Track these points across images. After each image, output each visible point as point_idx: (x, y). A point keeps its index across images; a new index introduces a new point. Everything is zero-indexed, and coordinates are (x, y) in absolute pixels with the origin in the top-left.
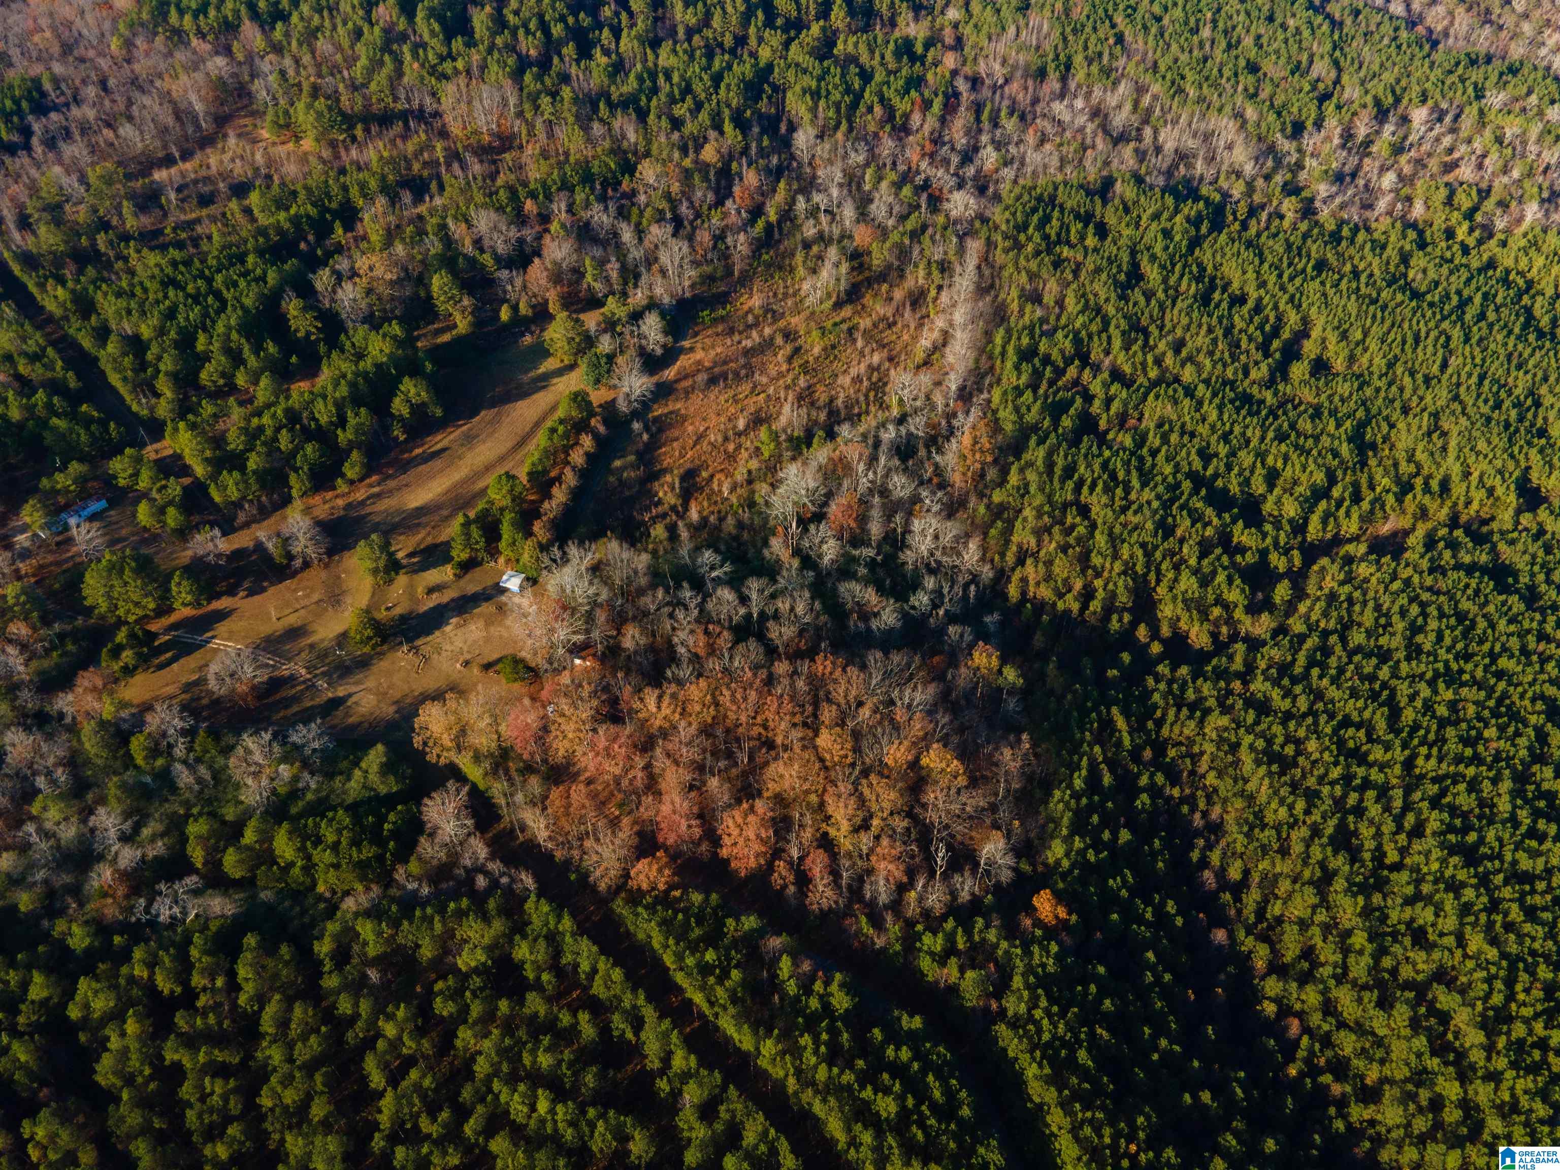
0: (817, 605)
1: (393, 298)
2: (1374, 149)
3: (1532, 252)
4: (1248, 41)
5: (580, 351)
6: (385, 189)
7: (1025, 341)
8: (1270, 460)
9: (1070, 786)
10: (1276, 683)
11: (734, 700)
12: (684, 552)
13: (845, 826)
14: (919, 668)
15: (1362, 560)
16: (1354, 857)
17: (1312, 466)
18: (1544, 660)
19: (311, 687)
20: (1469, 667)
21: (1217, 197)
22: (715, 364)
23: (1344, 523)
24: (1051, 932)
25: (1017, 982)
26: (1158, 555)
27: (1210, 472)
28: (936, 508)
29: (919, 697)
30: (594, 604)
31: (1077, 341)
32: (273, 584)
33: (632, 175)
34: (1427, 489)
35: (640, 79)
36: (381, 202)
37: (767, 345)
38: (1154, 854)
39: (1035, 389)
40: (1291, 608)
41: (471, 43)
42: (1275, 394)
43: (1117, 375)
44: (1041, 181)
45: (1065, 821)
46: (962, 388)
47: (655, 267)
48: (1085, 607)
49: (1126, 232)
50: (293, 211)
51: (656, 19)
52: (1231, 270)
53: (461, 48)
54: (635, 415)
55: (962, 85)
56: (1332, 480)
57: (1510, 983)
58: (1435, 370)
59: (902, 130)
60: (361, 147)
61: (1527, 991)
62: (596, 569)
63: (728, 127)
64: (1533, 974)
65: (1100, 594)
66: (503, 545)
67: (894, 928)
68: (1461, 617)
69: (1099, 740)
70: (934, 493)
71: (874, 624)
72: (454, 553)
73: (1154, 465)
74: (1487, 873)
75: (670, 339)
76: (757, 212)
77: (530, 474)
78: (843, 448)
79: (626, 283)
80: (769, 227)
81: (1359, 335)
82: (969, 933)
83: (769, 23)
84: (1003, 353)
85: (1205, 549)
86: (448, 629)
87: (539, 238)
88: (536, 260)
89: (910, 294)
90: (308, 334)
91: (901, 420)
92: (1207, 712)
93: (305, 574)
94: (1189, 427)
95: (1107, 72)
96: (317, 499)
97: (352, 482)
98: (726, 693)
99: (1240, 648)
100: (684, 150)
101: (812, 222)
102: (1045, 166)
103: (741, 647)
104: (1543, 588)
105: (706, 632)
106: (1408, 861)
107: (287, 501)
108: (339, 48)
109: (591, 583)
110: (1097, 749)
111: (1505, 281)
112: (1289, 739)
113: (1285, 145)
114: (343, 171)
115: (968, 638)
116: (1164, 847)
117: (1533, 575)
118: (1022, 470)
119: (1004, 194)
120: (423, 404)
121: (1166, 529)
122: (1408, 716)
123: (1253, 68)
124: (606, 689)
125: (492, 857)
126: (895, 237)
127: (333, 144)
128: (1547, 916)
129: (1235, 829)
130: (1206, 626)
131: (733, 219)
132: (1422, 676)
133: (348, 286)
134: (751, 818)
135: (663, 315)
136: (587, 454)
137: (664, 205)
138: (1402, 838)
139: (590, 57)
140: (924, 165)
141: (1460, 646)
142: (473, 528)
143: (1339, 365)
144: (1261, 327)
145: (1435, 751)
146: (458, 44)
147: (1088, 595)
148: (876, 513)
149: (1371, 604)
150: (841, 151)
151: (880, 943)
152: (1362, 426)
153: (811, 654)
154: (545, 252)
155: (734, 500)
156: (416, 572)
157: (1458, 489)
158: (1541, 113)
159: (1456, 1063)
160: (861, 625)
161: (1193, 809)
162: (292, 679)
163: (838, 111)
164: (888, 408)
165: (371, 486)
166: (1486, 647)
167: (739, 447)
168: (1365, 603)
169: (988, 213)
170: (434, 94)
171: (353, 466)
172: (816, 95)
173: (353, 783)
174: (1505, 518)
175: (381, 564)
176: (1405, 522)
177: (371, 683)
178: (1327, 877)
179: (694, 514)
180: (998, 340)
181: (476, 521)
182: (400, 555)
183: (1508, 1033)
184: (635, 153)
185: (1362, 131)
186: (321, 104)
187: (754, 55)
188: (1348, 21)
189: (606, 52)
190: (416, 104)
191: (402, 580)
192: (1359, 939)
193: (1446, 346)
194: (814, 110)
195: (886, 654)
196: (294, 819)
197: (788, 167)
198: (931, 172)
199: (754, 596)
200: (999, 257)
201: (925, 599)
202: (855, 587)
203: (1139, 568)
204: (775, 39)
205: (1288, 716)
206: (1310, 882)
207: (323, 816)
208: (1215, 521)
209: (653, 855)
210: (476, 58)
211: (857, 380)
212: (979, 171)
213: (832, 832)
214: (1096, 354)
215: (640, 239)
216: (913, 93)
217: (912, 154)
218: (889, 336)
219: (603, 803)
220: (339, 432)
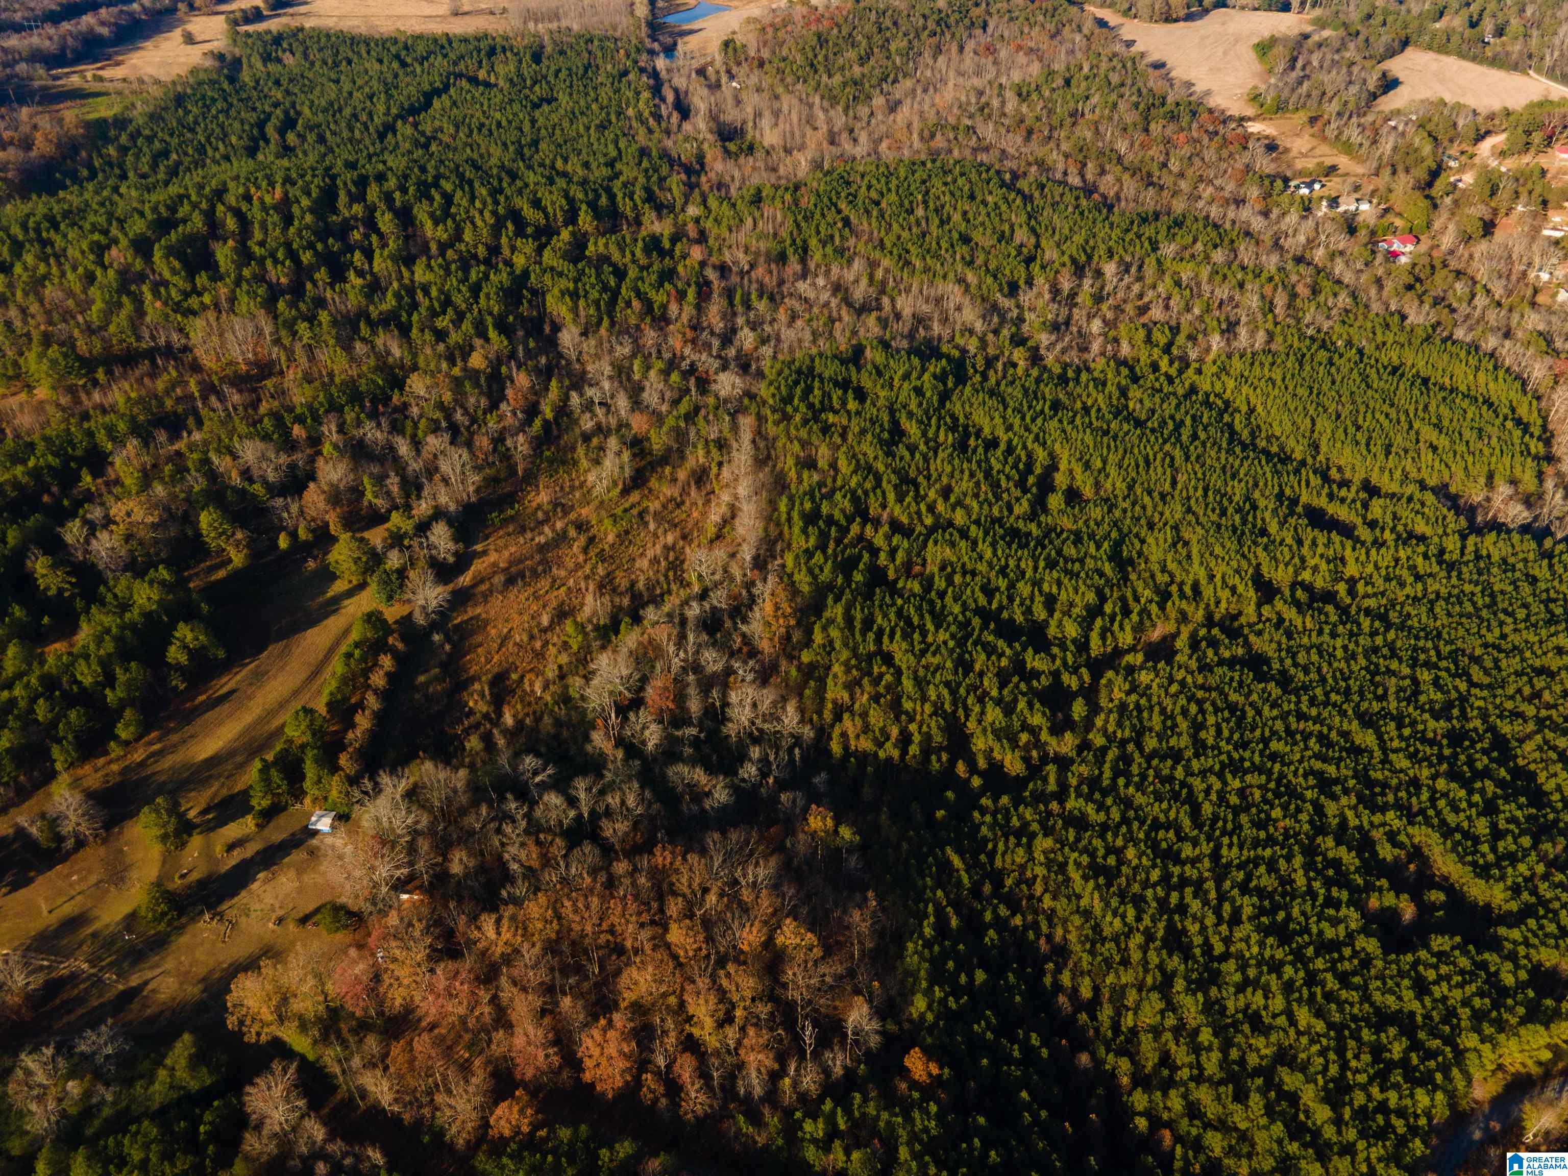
0: (648, 794)
1: (156, 541)
2: (1079, 300)
3: (1224, 377)
4: (957, 217)
5: (368, 570)
6: (136, 429)
7: (808, 506)
8: (1046, 587)
9: (921, 935)
10: (1089, 798)
11: (576, 911)
12: (503, 760)
13: (709, 1023)
14: (757, 843)
15: (1142, 668)
16: (1187, 955)
17: (1083, 588)
18: (1306, 737)
19: (98, 982)
20: (1247, 754)
21: (957, 354)
22: (511, 563)
23: (1120, 635)
24: (928, 1091)
25: (903, 1153)
26: (962, 691)
27: (994, 606)
28: (750, 677)
29: (762, 872)
30: (415, 833)
31: (855, 500)
32: (41, 872)
33: (401, 388)
34: (1182, 595)
35: (397, 295)
36: (133, 444)
37: (561, 538)
38: (1010, 988)
39: (824, 552)
40: (1088, 723)
41: (216, 276)
42: (1039, 525)
43: (896, 527)
44: (798, 355)
45: (923, 973)
46: (756, 558)
47: (437, 477)
48: (904, 752)
49: (882, 394)
50: (31, 464)
51: (407, 238)
52: (980, 418)
53: (207, 283)
54: (434, 626)
55: (711, 274)
56: (1102, 599)
57: (1341, 1051)
58: (1167, 487)
59: (662, 320)
60: (104, 390)
61: (1357, 1057)
62: (411, 794)
63: (492, 334)
64: (1359, 1039)
65: (917, 738)
66: (307, 784)
67: (773, 1121)
68: (1232, 708)
69: (939, 884)
70: (745, 663)
71: (707, 804)
72: (254, 802)
73: (944, 607)
74: (1300, 948)
75: (461, 545)
76: (532, 411)
77: (329, 705)
78: (650, 631)
79: (408, 496)
80: (546, 424)
81: (1099, 464)
82: (848, 1112)
83: (520, 232)
84: (789, 520)
85: (1003, 679)
86: (255, 886)
87: (312, 460)
88: (312, 485)
89: (693, 472)
90: (61, 591)
91: (703, 596)
92: (1032, 836)
93: (81, 854)
94: (969, 566)
95: (840, 252)
96: (87, 768)
97: (127, 743)
98: (567, 904)
99: (1051, 768)
100: (452, 362)
101: (588, 415)
102: (800, 341)
103: (576, 852)
104: (1292, 671)
105: (538, 843)
106: (1233, 949)
107: (52, 775)
108: (70, 294)
109: (409, 812)
110: (939, 893)
111: (1207, 404)
112: (1109, 850)
113: (1006, 303)
114: (85, 417)
115: (800, 803)
116: (1018, 978)
117: (1282, 661)
118: (824, 628)
119: (767, 371)
120: (203, 647)
121: (964, 665)
122: (1207, 809)
123: (966, 239)
124: (438, 923)
125: (331, 1137)
126: (670, 422)
127: (72, 390)
128: (1357, 980)
129: (1078, 948)
130: (1017, 753)
131: (509, 420)
132: (1211, 770)
133: (103, 536)
134: (611, 1034)
135: (450, 523)
136: (388, 674)
137: (438, 415)
138: (1224, 928)
139: (345, 280)
140: (687, 351)
141: (1236, 736)
142: (274, 772)
143: (1088, 492)
144: (1015, 466)
145: (1235, 839)
146: (202, 279)
147: (905, 740)
148: (692, 691)
149: (1157, 709)
150: (606, 345)
151: (761, 1140)
152: (1117, 545)
153: (647, 847)
154: (320, 475)
155: (548, 698)
156: (212, 829)
157: (1207, 592)
158: (1207, 257)
159: (1312, 1144)
160: (695, 808)
161: (1038, 934)
162: (74, 977)
163: (598, 308)
164: (689, 585)
165: (151, 743)
166: (1258, 733)
167: (546, 644)
168: (1151, 708)
169: (754, 390)
170: (181, 330)
171: (127, 725)
172: (574, 295)
173: (157, 1086)
174: (1250, 611)
175: (171, 828)
176: (1171, 627)
177: (169, 964)
178: (1168, 979)
179: (508, 720)
180: (783, 507)
181: (275, 763)
182: (192, 814)
183: (1351, 1103)
184: (402, 367)
185: (1066, 285)
186: (54, 351)
187: (509, 263)
188: (1037, 194)
189: (360, 274)
190: (162, 341)
191: (196, 841)
192: (1205, 1036)
193: (1172, 465)
194: (575, 310)
195: (724, 833)
196: (91, 1142)
197: (558, 365)
198: (695, 357)
199: (582, 796)
200: (771, 429)
201: (753, 770)
202: (683, 769)
203: (947, 707)
204: (528, 247)
205: (1104, 827)
206: (1153, 988)
207: (125, 1132)
208: (1008, 652)
209: (513, 1096)
210: (223, 291)
211: (655, 561)
212: (739, 350)
213: (696, 1032)
214: (874, 509)
215: (418, 451)
216: (667, 285)
217: (675, 342)
218: (679, 515)
219: (450, 1048)
220: (108, 691)
